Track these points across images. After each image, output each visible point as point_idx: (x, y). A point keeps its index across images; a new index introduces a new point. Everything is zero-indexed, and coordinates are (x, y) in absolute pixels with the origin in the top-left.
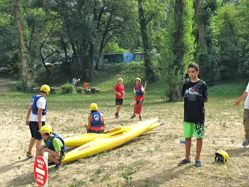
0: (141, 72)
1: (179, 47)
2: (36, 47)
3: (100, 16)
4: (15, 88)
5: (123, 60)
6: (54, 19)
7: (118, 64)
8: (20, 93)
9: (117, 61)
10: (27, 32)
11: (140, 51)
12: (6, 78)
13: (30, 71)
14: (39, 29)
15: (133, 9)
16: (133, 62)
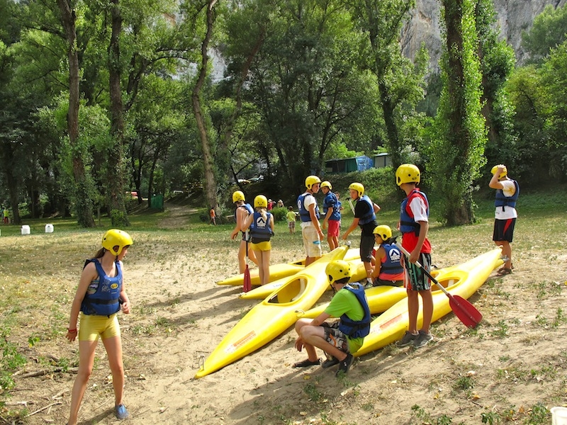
0: (388, 184)
1: (461, 136)
2: (226, 154)
3: (317, 103)
4: (198, 218)
5: (355, 167)
6: (248, 113)
7: (350, 174)
8: (206, 225)
9: (346, 170)
10: (213, 133)
11: (383, 151)
12: (182, 205)
13: (220, 191)
14: (229, 128)
15: (369, 87)
16: (373, 169)
